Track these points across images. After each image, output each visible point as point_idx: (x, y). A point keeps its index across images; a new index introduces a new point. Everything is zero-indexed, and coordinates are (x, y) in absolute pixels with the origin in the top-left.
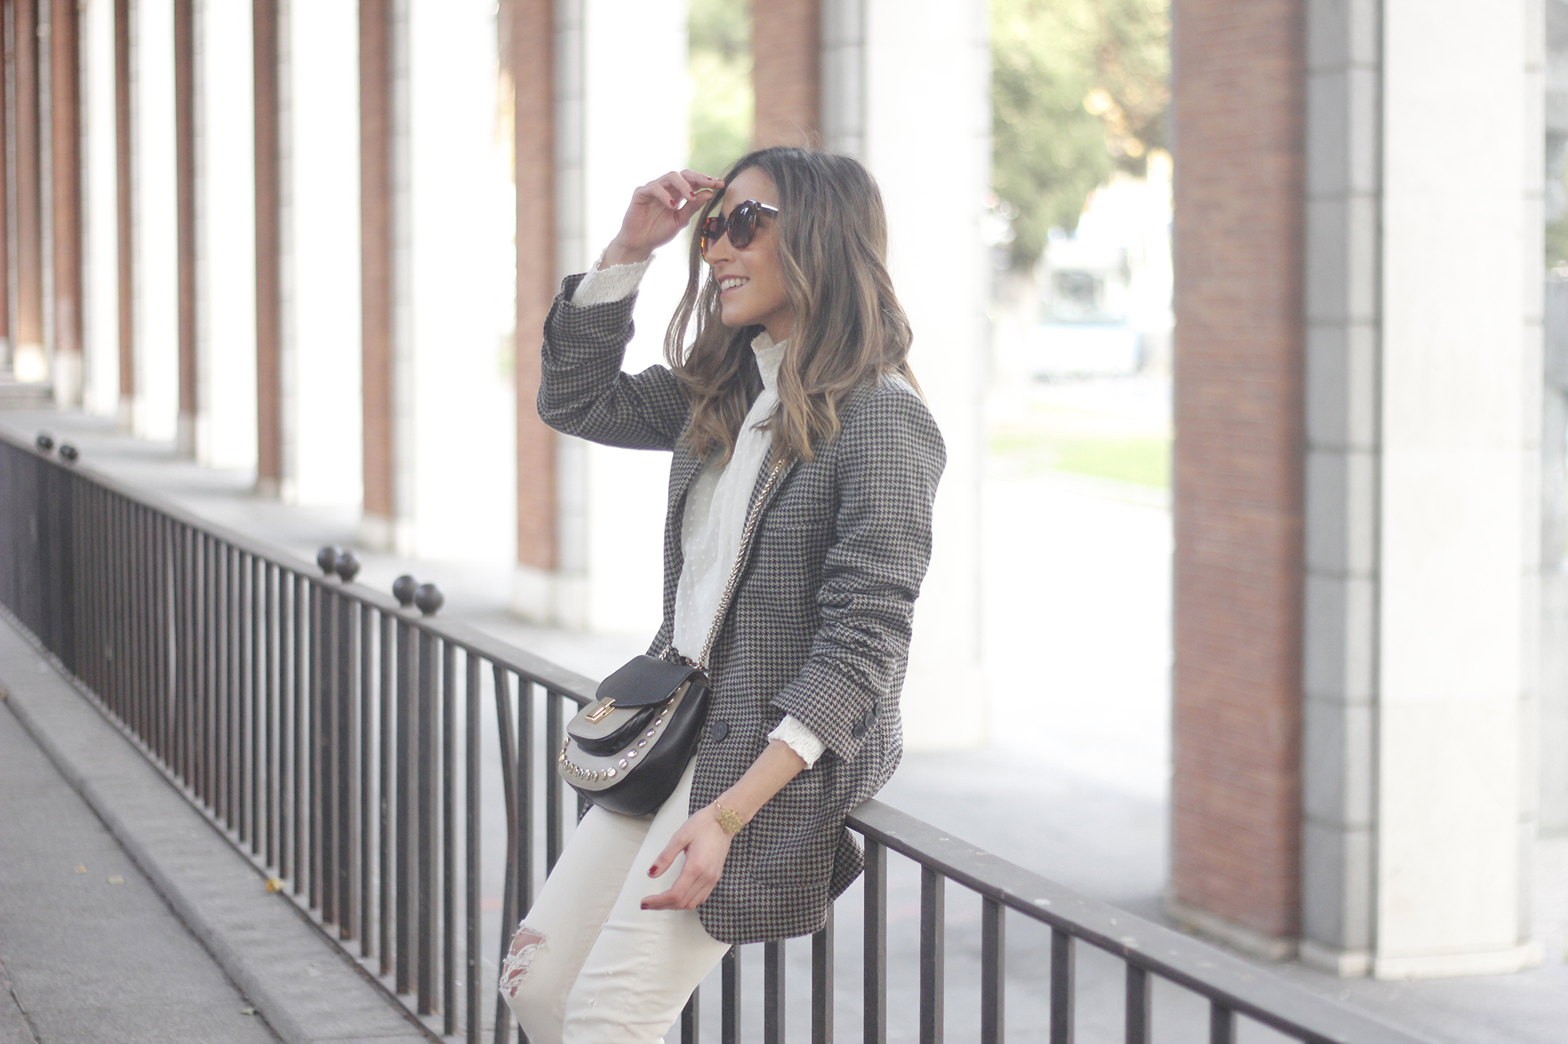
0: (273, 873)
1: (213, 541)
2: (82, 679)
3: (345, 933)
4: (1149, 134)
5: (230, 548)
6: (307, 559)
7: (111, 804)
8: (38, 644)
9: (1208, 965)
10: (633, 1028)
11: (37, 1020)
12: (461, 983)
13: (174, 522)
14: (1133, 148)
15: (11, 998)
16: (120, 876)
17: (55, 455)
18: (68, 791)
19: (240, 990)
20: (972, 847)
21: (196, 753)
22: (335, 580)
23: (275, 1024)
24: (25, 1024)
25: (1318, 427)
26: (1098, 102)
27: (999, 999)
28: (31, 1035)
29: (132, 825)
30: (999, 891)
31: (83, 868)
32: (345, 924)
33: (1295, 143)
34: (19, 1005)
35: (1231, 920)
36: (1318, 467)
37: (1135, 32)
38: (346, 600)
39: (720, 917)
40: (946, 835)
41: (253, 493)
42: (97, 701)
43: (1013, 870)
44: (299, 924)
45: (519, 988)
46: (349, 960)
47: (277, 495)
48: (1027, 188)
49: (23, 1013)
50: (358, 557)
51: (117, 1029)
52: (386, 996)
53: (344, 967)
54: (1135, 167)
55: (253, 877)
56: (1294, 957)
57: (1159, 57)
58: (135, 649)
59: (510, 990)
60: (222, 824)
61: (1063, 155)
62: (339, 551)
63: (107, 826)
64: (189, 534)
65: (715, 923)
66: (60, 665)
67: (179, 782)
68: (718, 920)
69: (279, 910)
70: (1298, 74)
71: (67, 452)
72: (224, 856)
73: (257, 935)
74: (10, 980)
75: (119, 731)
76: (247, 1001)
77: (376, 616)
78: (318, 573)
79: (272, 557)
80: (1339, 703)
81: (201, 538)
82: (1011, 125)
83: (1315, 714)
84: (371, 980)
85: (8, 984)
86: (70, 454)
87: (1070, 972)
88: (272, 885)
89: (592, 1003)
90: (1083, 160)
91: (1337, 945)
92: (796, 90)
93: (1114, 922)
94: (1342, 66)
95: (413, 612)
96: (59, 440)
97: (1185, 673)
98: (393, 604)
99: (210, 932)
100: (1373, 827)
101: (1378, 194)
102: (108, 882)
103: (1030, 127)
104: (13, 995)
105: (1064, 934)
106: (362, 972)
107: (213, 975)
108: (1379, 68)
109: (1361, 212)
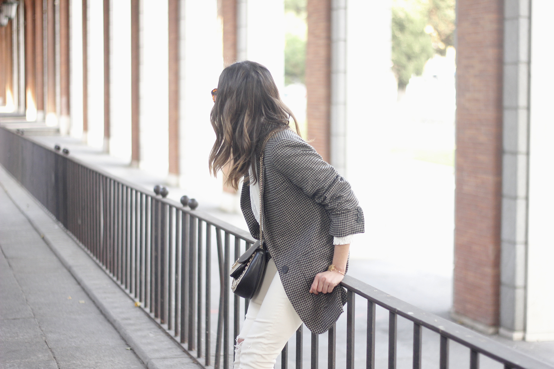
0: (137, 300)
1: (117, 183)
2: (70, 231)
3: (162, 321)
4: (447, 41)
5: (123, 186)
6: (150, 190)
7: (80, 275)
8: (54, 218)
9: (469, 336)
10: (264, 356)
11: (54, 351)
12: (203, 339)
13: (103, 176)
14: (442, 46)
15: (45, 343)
16: (83, 301)
17: (61, 152)
18: (65, 270)
19: (125, 341)
20: (385, 293)
21: (110, 257)
22: (160, 197)
23: (138, 353)
24: (50, 352)
25: (507, 145)
26: (429, 29)
27: (395, 347)
28: (52, 356)
29: (88, 283)
30: (395, 309)
31: (70, 298)
32: (162, 318)
33: (500, 44)
34: (48, 346)
35: (475, 320)
36: (507, 159)
37: (442, 4)
38: (164, 204)
39: (316, 327)
40: (376, 289)
41: (130, 166)
42: (76, 239)
43: (400, 302)
44: (146, 319)
46: (164, 331)
47: (138, 167)
48: (404, 60)
49: (49, 348)
50: (168, 189)
51: (82, 354)
52: (176, 344)
53: (162, 333)
54: (442, 52)
55: (130, 301)
56: (497, 333)
57: (451, 14)
58: (89, 220)
60: (119, 283)
61: (417, 48)
62: (161, 187)
63: (79, 283)
64: (108, 180)
65: (316, 329)
66: (62, 226)
67: (104, 268)
68: (316, 328)
69: (139, 313)
70: (501, 20)
71: (65, 151)
72: (120, 294)
73: (131, 322)
74: (45, 337)
75: (83, 250)
76: (128, 345)
77: (174, 210)
78: (154, 194)
79: (138, 188)
80: (514, 243)
81: (112, 182)
82: (398, 37)
83: (505, 247)
84: (171, 338)
85: (44, 338)
86: (66, 152)
87: (420, 338)
88: (137, 304)
89: (250, 348)
90: (423, 50)
91: (512, 329)
92: (322, 25)
93: (436, 321)
94: (516, 17)
95: (187, 209)
96: (63, 147)
97: (459, 232)
98: (180, 205)
99: (115, 321)
100: (525, 287)
101: (529, 63)
102: (79, 303)
103: (405, 38)
104: (46, 342)
105: (418, 325)
106: (168, 335)
107: (117, 336)
108: (530, 18)
109: (523, 69)
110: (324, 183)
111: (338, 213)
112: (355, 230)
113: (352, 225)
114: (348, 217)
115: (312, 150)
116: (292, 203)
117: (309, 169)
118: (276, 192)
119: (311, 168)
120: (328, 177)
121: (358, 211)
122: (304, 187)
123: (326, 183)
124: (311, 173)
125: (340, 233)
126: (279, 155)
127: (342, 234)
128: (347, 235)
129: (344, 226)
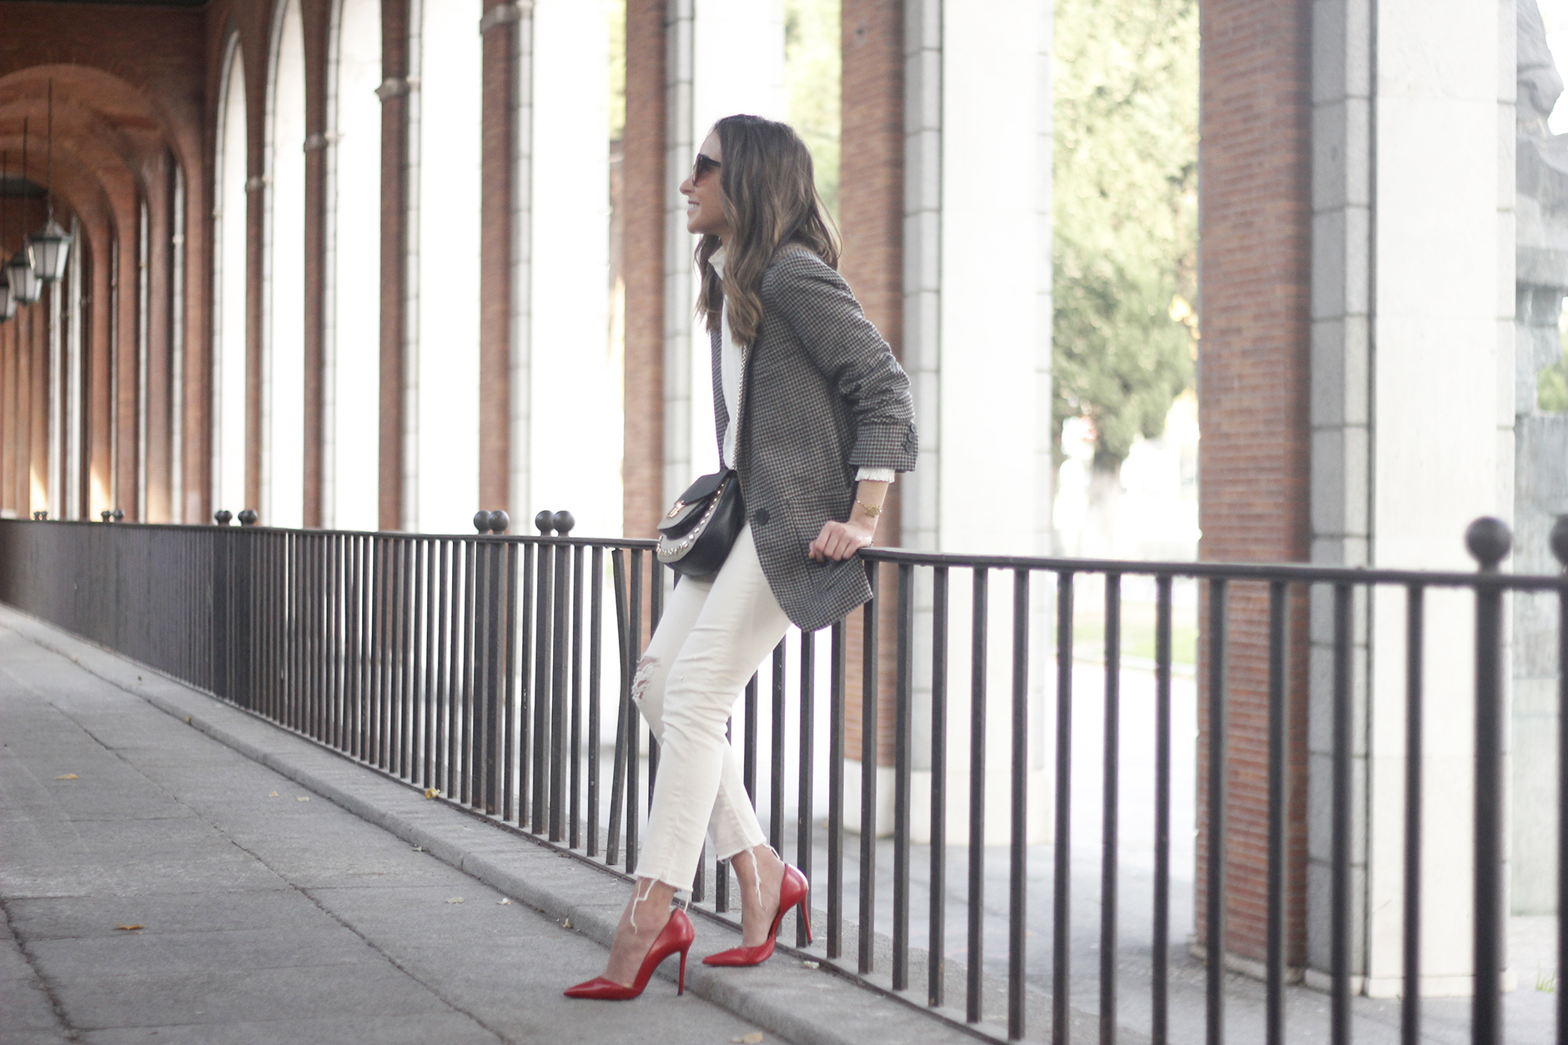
0: (431, 788)
3: (490, 808)
6: (465, 524)
8: (210, 693)
10: (710, 695)
17: (233, 523)
18: (253, 763)
19: (410, 841)
22: (489, 533)
23: (437, 854)
24: (247, 853)
25: (1320, 518)
28: (252, 857)
31: (276, 794)
32: (491, 802)
33: (1301, 273)
36: (1320, 553)
38: (498, 542)
42: (270, 719)
45: (644, 693)
46: (495, 823)
52: (524, 836)
53: (490, 827)
55: (414, 793)
59: (639, 695)
60: (386, 770)
61: (1147, 362)
63: (290, 778)
67: (347, 753)
69: (437, 806)
70: (1304, 215)
72: (389, 785)
73: (419, 815)
75: (291, 733)
76: (415, 845)
77: (521, 546)
78: (474, 533)
82: (1098, 329)
84: (512, 830)
85: (230, 839)
86: (248, 519)
88: (430, 795)
89: (682, 679)
94: (1340, 207)
95: (551, 535)
98: (535, 532)
99: (383, 816)
100: (1366, 864)
101: (1371, 316)
102: (298, 801)
104: (234, 843)
106: (505, 827)
108: (1372, 207)
109: (1356, 331)
110: (858, 356)
111: (876, 420)
112: (898, 462)
113: (894, 452)
114: (889, 433)
115: (844, 288)
116: (793, 388)
117: (836, 321)
118: (771, 358)
119: (839, 319)
120: (866, 346)
121: (911, 430)
122: (819, 357)
123: (860, 357)
124: (838, 330)
125: (870, 459)
126: (787, 284)
127: (871, 461)
128: (882, 466)
129: (879, 447)
